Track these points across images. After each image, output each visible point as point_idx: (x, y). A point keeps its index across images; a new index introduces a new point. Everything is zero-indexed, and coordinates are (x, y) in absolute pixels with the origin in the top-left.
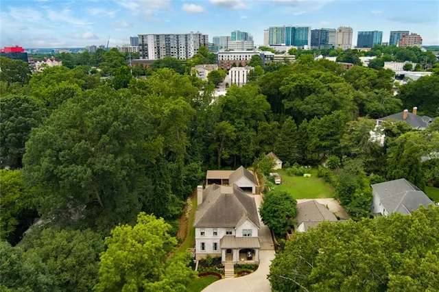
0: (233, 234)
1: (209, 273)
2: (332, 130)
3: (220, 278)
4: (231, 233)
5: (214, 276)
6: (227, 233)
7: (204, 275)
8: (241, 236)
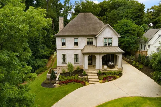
0: (94, 44)
1: (71, 81)
2: (139, 13)
3: (84, 84)
4: (92, 43)
5: (76, 84)
6: (88, 43)
7: (66, 82)
8: (102, 45)
